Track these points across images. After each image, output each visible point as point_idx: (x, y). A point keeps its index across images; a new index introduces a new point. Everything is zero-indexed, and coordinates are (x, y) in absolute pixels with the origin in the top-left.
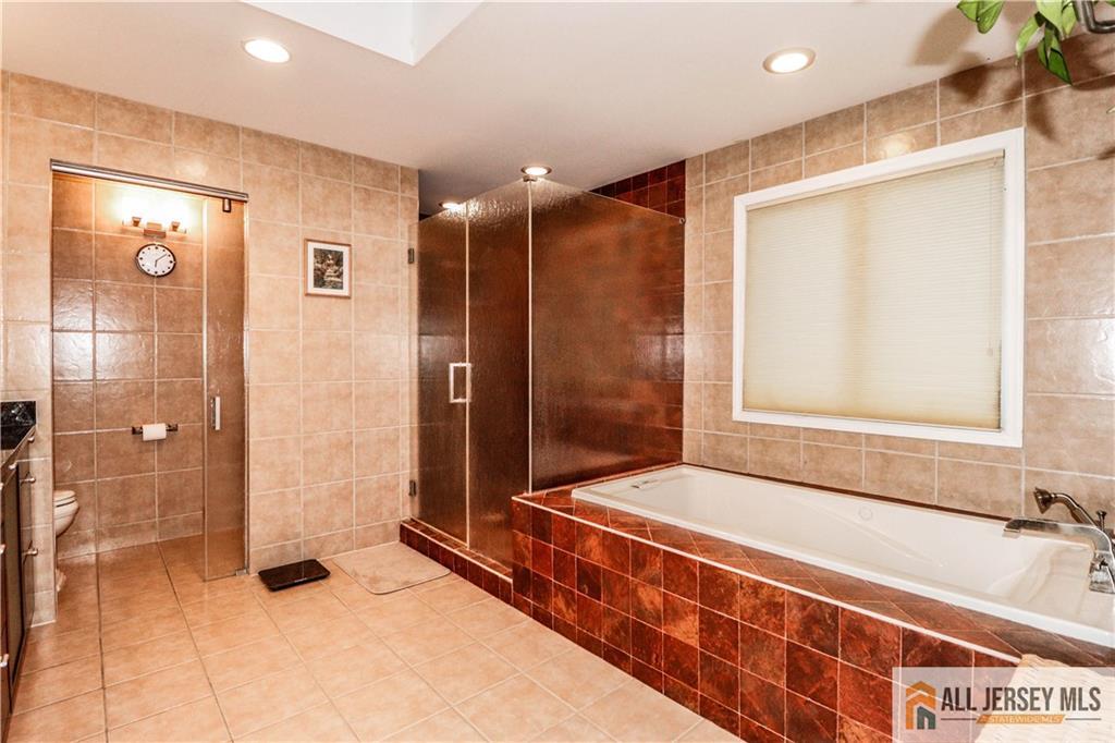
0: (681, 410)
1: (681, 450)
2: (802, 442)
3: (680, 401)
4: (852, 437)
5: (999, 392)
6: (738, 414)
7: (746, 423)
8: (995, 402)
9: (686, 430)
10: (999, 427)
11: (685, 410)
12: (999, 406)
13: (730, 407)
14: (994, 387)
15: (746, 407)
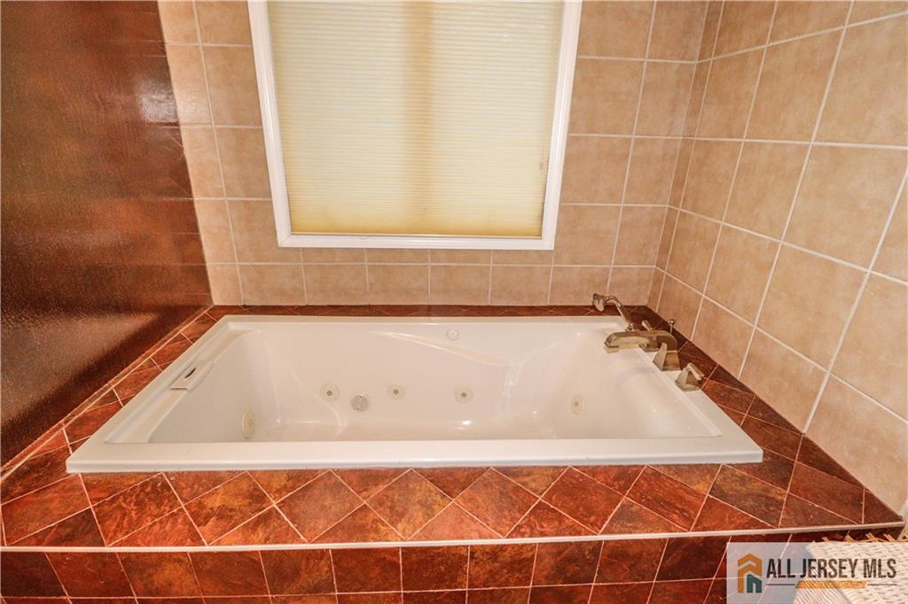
0: (197, 239)
1: (208, 290)
2: (366, 264)
3: (193, 227)
4: (419, 253)
5: (543, 203)
6: (285, 239)
7: (297, 249)
8: (538, 213)
9: (209, 265)
10: (540, 235)
11: (203, 237)
12: (542, 217)
13: (272, 231)
14: (540, 200)
15: (295, 229)
